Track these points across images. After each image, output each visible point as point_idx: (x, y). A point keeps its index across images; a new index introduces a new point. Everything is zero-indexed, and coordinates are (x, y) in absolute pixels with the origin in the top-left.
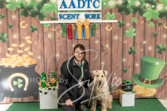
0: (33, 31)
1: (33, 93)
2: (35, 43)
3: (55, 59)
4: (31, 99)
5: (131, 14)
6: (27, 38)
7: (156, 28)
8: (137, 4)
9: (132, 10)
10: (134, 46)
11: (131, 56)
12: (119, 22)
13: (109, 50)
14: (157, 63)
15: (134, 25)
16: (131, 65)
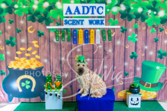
0: (40, 36)
2: (42, 46)
4: (38, 99)
5: (134, 20)
6: (34, 42)
7: (157, 34)
8: (140, 10)
9: (135, 17)
10: (136, 51)
11: (133, 61)
12: (122, 28)
13: (112, 55)
14: (158, 68)
15: (136, 31)
16: (133, 69)
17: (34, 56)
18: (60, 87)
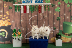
0: (10, 9)
1: (10, 39)
2: (11, 14)
3: (20, 22)
4: (9, 42)
6: (7, 12)
7: (70, 7)
10: (59, 16)
11: (58, 21)
12: (52, 4)
13: (47, 18)
14: (71, 25)
15: (59, 6)
17: (7, 19)
18: (20, 35)
